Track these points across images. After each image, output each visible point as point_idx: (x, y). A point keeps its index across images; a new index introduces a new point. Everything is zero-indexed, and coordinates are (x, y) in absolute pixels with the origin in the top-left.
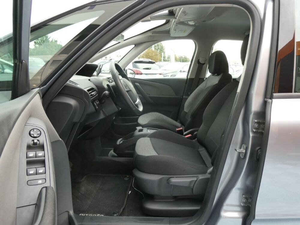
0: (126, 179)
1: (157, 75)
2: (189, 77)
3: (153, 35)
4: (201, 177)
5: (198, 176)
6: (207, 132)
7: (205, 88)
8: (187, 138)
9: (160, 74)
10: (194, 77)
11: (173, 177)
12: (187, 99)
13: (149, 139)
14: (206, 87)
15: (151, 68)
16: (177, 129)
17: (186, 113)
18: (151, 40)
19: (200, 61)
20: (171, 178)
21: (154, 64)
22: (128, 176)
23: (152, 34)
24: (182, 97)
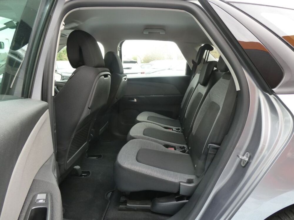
1: (138, 74)
9: (142, 73)
15: (131, 68)
21: (136, 63)
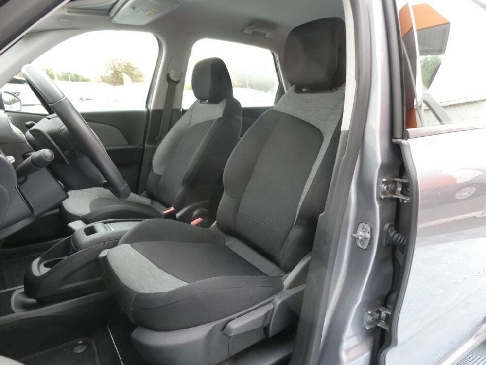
0: (79, 350)
2: (151, 107)
3: (69, 14)
4: (278, 301)
5: (273, 300)
6: (236, 209)
7: (190, 127)
8: (197, 225)
10: (161, 107)
11: (233, 319)
12: (154, 150)
13: (128, 246)
14: (192, 125)
16: (165, 212)
17: (160, 176)
18: (65, 27)
19: (170, 76)
20: (229, 323)
22: (81, 342)
23: (69, 12)
24: (142, 147)
